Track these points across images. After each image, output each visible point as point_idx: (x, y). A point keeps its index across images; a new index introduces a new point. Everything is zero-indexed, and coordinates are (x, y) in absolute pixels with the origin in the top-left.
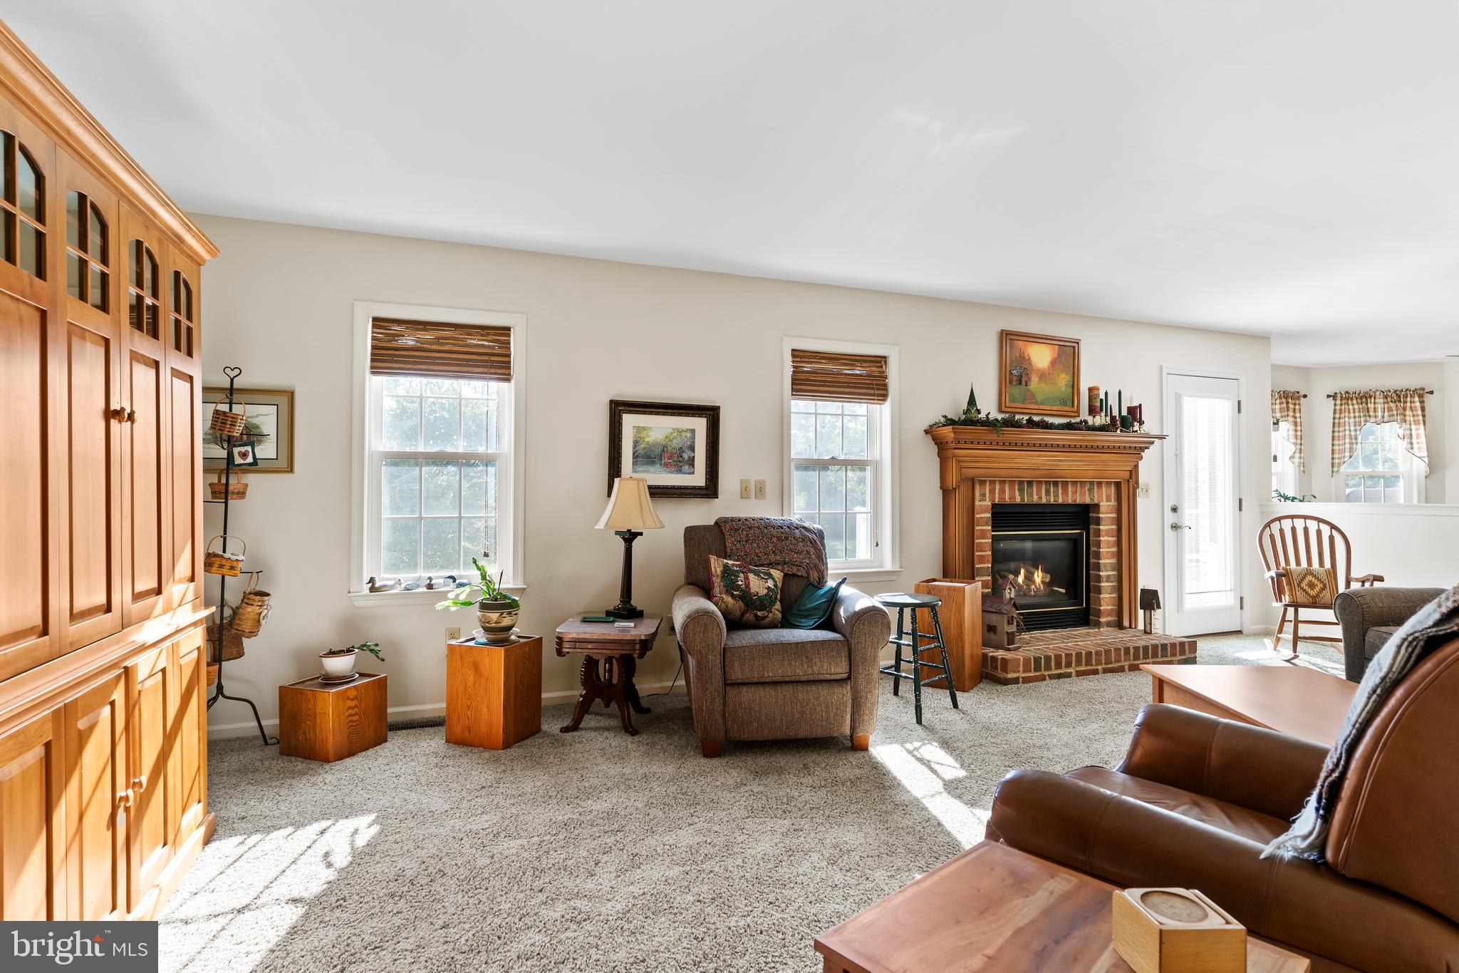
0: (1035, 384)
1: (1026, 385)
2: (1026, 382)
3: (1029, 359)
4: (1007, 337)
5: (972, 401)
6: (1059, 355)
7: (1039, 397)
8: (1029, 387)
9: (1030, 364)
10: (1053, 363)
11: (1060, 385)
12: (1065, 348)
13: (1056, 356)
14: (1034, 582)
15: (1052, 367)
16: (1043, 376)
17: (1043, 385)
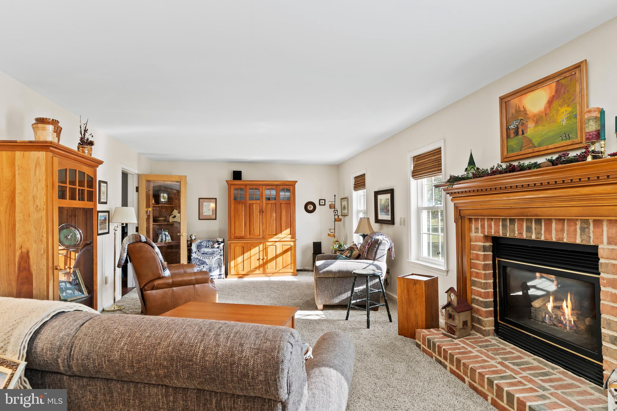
0: (531, 130)
1: (523, 134)
2: (523, 131)
3: (525, 110)
4: (504, 101)
5: (472, 162)
6: (556, 91)
7: (535, 141)
8: (525, 135)
9: (526, 114)
10: (550, 102)
11: (561, 120)
12: (563, 81)
13: (553, 93)
14: (564, 314)
15: (550, 106)
16: (539, 119)
17: (540, 128)
